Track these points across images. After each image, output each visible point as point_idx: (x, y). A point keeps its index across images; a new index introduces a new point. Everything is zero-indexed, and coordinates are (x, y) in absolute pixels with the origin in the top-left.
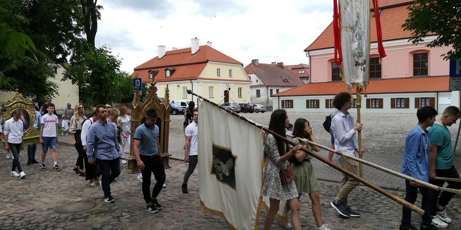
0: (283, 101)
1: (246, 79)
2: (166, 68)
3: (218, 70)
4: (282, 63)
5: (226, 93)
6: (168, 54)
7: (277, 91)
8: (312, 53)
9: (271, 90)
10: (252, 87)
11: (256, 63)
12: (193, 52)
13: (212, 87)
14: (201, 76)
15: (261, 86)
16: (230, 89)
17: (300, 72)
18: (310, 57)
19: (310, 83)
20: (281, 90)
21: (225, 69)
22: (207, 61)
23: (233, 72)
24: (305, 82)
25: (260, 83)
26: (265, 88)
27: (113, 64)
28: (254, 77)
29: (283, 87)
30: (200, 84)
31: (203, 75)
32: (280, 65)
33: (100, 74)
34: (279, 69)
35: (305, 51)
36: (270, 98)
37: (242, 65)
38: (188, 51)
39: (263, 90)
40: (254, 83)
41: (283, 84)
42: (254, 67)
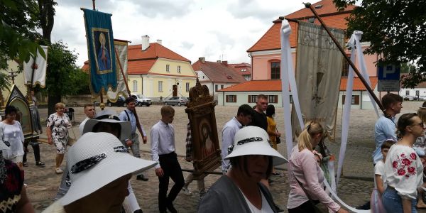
0: (227, 96)
1: (193, 75)
3: (168, 66)
5: (175, 88)
7: (222, 87)
8: (254, 54)
9: (216, 86)
11: (203, 61)
12: (143, 49)
13: (162, 82)
15: (207, 82)
16: (178, 84)
17: (242, 70)
18: (252, 57)
19: (252, 80)
20: (225, 86)
21: (174, 66)
22: (157, 57)
23: (181, 69)
24: (250, 79)
25: (206, 79)
26: (211, 84)
28: (200, 74)
29: (227, 83)
30: (151, 78)
31: (153, 70)
32: (225, 63)
34: (224, 67)
35: (248, 51)
37: (190, 62)
38: (139, 47)
39: (209, 86)
40: (201, 79)
41: (227, 80)
42: (201, 64)
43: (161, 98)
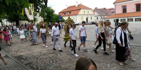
1: (93, 14)
2: (68, 12)
3: (84, 11)
4: (105, 8)
5: (87, 19)
6: (68, 8)
7: (104, 17)
8: (116, 4)
9: (102, 17)
10: (95, 16)
11: (97, 8)
12: (76, 6)
13: (82, 17)
15: (98, 16)
16: (88, 17)
17: (112, 11)
18: (115, 5)
19: (115, 14)
21: (86, 11)
22: (81, 9)
23: (89, 12)
24: (113, 14)
25: (98, 15)
26: (100, 16)
27: (53, 11)
28: (96, 13)
29: (106, 16)
30: (79, 16)
31: (80, 13)
32: (105, 9)
33: (49, 14)
34: (104, 10)
37: (92, 9)
39: (99, 17)
40: (96, 15)
42: (96, 10)
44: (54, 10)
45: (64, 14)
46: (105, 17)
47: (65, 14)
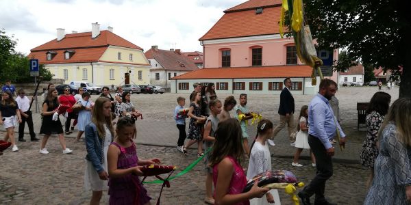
0: (180, 84)
1: (145, 63)
2: (66, 50)
3: (119, 54)
4: (179, 50)
5: (127, 76)
6: (67, 37)
7: (175, 74)
8: (206, 42)
9: (169, 74)
10: (151, 70)
11: (156, 49)
12: (94, 36)
13: (113, 70)
14: (101, 59)
15: (160, 70)
16: (130, 72)
17: (195, 59)
18: (204, 46)
19: (204, 68)
20: (179, 74)
21: (125, 54)
22: (108, 45)
23: (133, 56)
24: (199, 67)
25: (159, 67)
26: (164, 72)
28: (153, 62)
29: (180, 71)
30: (101, 66)
31: (104, 58)
32: (178, 52)
34: (178, 56)
35: (200, 40)
36: (169, 81)
37: (143, 50)
38: (88, 35)
39: (162, 74)
40: (154, 67)
41: (180, 68)
42: (154, 52)
43: (113, 86)
44: (12, 39)
45: (49, 55)
46: (177, 75)
47: (53, 56)
